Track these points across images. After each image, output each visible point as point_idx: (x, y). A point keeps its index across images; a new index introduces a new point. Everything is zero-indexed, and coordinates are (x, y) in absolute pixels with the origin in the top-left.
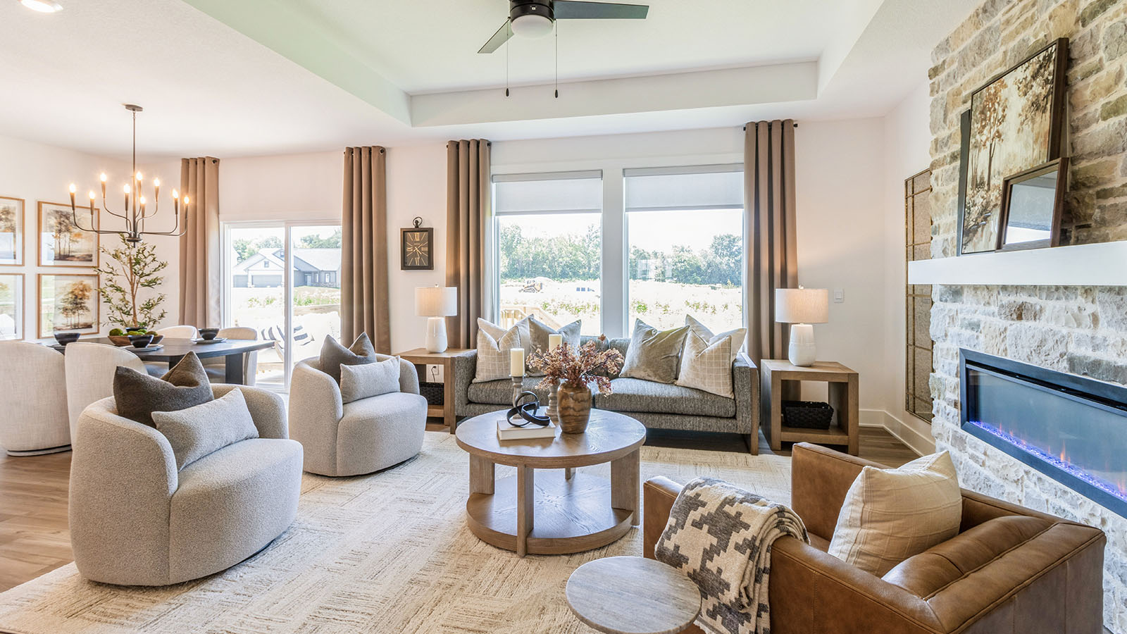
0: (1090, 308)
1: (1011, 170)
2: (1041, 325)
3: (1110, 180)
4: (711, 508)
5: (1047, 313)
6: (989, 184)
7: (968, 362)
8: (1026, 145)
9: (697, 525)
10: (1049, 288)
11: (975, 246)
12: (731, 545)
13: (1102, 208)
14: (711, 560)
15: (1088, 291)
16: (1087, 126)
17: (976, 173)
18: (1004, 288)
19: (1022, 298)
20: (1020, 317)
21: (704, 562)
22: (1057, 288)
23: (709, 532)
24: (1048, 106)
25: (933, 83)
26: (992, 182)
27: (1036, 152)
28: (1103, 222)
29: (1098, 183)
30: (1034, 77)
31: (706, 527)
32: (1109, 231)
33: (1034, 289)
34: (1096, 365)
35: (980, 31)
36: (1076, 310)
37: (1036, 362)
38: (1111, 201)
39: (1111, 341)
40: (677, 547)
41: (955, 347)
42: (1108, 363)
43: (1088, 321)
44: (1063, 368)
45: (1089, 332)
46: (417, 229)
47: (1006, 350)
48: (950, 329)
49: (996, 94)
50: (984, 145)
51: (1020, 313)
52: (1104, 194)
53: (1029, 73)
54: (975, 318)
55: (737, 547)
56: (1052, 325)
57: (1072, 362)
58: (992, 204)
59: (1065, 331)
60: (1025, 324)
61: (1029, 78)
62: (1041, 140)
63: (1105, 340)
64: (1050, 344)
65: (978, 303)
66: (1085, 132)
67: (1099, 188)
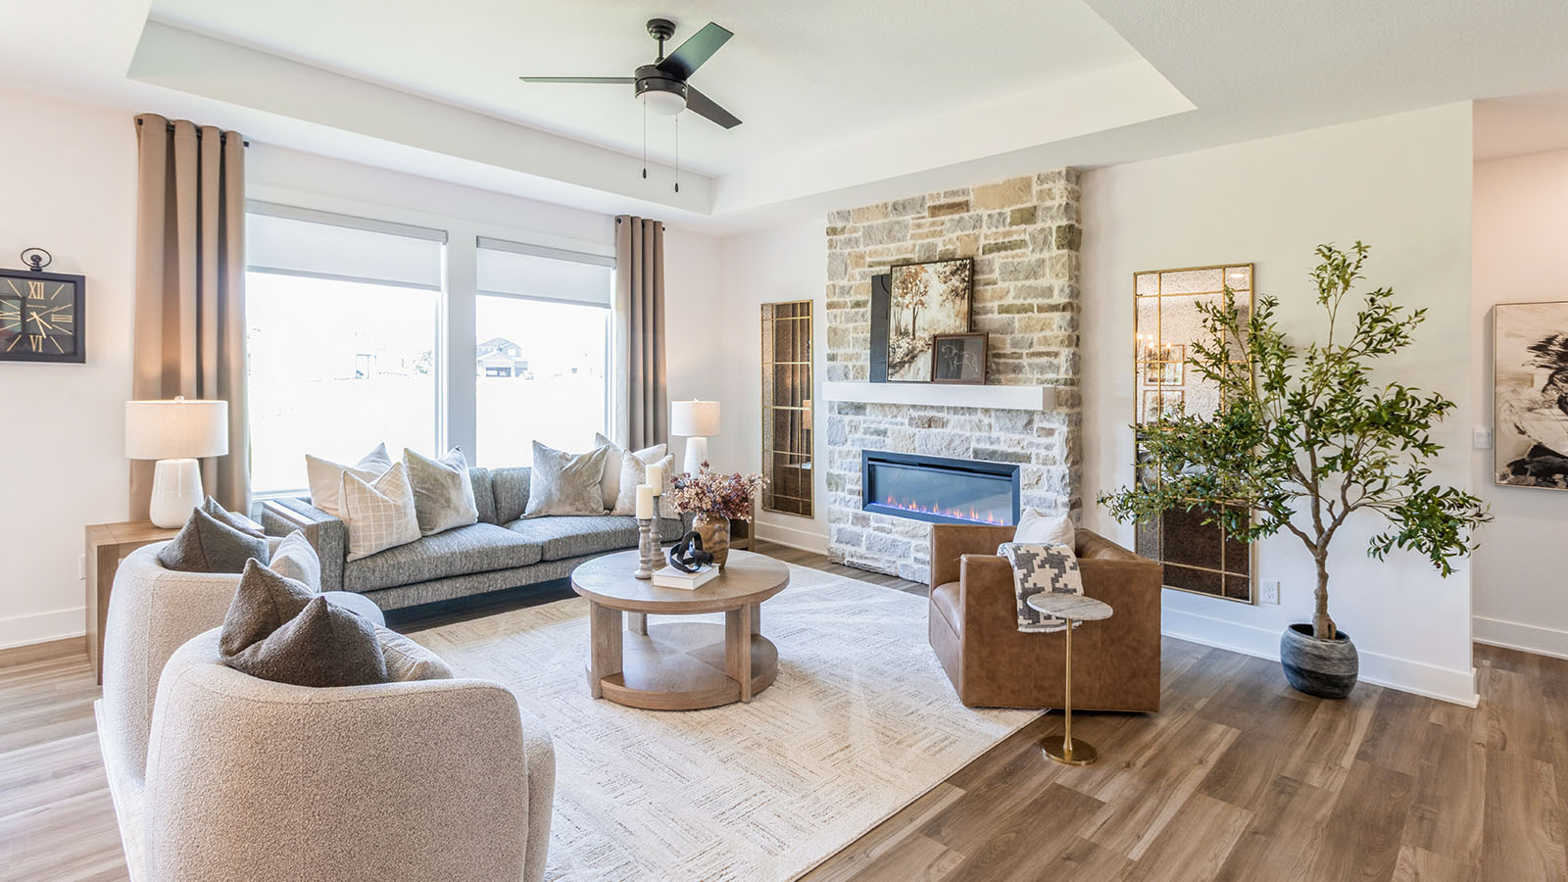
0: (986, 420)
1: (935, 330)
2: (948, 430)
3: (1003, 349)
4: (1043, 554)
5: (952, 423)
6: (914, 334)
7: (870, 459)
8: (949, 316)
9: (1042, 566)
10: (955, 408)
11: (902, 376)
12: (1068, 569)
13: (997, 364)
14: (1058, 582)
15: (986, 411)
16: (986, 314)
17: (899, 323)
18: (914, 406)
19: (931, 413)
20: (930, 426)
21: (1053, 585)
22: (962, 408)
23: (1051, 567)
24: (966, 296)
25: (831, 240)
26: (917, 334)
27: (958, 323)
28: (999, 372)
29: (994, 349)
30: (953, 273)
31: (1047, 566)
32: (1002, 377)
33: (940, 409)
34: (994, 453)
35: (886, 220)
36: (977, 421)
37: (944, 455)
38: (1002, 360)
39: (1002, 439)
40: (1035, 584)
41: (858, 449)
42: (1002, 452)
43: (987, 428)
44: (969, 457)
45: (986, 434)
46: (37, 275)
47: (914, 449)
48: (850, 436)
49: (916, 274)
50: (907, 307)
51: (930, 423)
52: (999, 356)
53: (948, 270)
54: (882, 427)
55: (1071, 568)
56: (958, 431)
57: (976, 453)
58: (918, 349)
59: (968, 434)
60: (933, 430)
61: (948, 273)
62: (961, 316)
63: (998, 438)
64: (957, 442)
65: (885, 415)
66: (983, 317)
67: (995, 352)
